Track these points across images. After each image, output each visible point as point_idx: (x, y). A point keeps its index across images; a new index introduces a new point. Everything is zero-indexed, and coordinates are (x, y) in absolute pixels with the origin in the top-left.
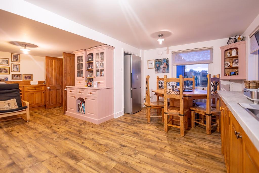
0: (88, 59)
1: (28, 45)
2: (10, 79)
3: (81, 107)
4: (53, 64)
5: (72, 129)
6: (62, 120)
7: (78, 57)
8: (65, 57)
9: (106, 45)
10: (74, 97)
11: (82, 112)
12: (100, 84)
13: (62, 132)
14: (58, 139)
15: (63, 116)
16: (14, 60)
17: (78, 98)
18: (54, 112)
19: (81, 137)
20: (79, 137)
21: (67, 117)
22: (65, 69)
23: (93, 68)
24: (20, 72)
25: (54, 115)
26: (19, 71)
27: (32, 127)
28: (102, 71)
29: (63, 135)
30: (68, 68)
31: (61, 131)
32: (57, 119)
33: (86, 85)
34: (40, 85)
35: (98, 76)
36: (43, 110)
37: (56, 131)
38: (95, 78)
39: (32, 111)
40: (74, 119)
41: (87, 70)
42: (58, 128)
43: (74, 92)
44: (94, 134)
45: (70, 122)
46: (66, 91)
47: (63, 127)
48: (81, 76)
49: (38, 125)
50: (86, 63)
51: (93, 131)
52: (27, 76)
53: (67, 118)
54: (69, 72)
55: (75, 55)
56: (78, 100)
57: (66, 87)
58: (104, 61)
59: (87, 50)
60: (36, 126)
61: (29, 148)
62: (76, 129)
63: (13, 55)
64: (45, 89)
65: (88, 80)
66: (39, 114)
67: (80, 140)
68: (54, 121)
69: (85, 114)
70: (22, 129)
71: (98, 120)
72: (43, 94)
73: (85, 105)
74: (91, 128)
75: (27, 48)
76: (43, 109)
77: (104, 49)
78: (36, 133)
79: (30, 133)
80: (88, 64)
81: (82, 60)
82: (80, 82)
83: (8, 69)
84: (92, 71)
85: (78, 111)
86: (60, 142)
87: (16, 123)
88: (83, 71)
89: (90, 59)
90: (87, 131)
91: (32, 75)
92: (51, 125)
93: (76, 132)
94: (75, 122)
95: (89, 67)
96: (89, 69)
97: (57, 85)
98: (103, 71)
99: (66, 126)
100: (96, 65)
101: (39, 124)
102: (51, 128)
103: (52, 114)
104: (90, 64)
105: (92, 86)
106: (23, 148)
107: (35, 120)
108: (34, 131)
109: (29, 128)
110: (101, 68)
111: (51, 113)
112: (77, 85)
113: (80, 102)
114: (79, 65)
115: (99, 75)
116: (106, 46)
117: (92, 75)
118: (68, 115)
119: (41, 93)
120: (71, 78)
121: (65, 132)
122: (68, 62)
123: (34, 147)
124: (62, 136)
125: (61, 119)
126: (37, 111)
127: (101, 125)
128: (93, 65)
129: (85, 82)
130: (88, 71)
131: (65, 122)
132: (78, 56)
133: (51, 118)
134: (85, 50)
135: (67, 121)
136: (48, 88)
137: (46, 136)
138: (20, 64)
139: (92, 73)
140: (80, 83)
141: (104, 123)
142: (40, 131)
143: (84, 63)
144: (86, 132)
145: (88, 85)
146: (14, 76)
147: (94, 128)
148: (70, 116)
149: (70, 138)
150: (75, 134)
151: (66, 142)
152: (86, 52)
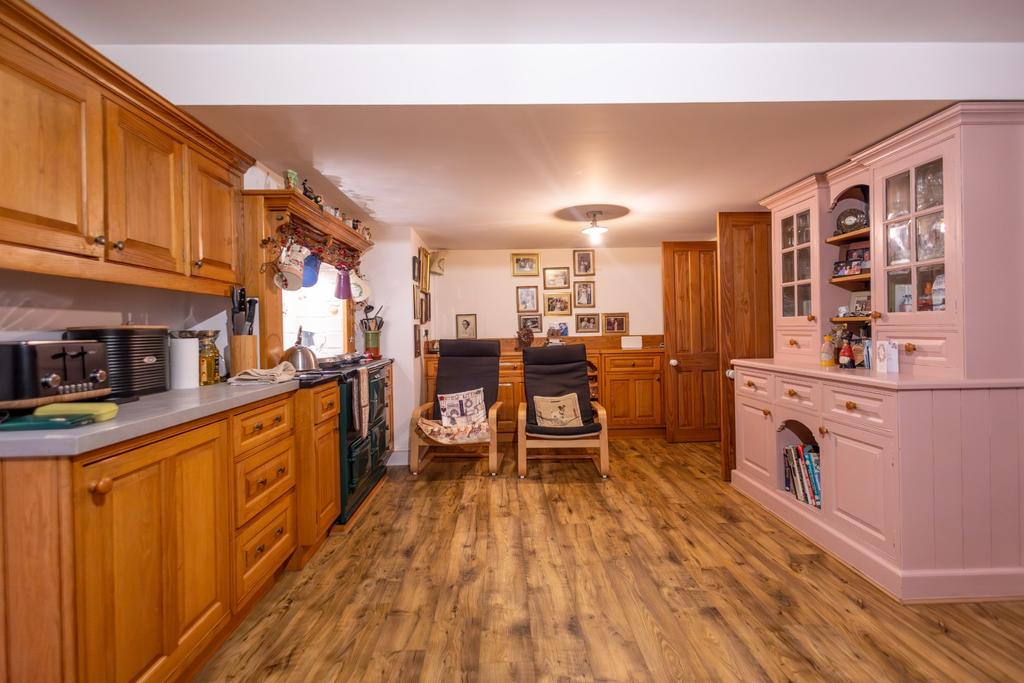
0: (839, 220)
1: (601, 213)
2: (572, 333)
3: (798, 466)
4: (687, 271)
5: (745, 567)
6: (714, 509)
7: (787, 222)
8: (727, 234)
9: (958, 108)
10: (767, 413)
11: (805, 495)
12: (920, 358)
13: (703, 569)
14: (678, 597)
15: (719, 486)
16: (579, 271)
17: (785, 419)
18: (691, 462)
19: (785, 641)
20: (772, 636)
21: (737, 499)
22: (729, 285)
23: (866, 265)
24: (594, 306)
25: (690, 472)
26: (592, 304)
27: (610, 501)
28: (929, 276)
29: (703, 587)
30: (740, 278)
31: (697, 561)
32: (694, 497)
33: (827, 357)
34: (649, 349)
35: (902, 309)
36: (657, 443)
37: (678, 550)
38: (879, 321)
39: (627, 440)
40: (768, 519)
41: (834, 280)
42: (690, 543)
43: (763, 389)
44: (867, 661)
45: (743, 525)
46: (732, 380)
47: (712, 545)
48: (801, 313)
49: (628, 501)
50: (824, 243)
51: (866, 636)
52: (612, 319)
53: (734, 503)
54: (747, 296)
55: (770, 213)
56: (783, 428)
57: (733, 361)
58: (946, 214)
59: (830, 174)
60: (621, 506)
61: (580, 588)
62: (767, 579)
63: (576, 254)
64: (662, 365)
65: (839, 333)
66: (642, 457)
67: (776, 658)
68: (683, 503)
69: (819, 507)
70: (583, 503)
71: (900, 573)
72: (657, 384)
73: (818, 462)
74: (853, 607)
75: (598, 223)
76: (659, 440)
77: (949, 134)
78: (614, 531)
79: (600, 525)
80: (837, 248)
81: (804, 235)
82: (795, 343)
83: (567, 299)
84: (865, 285)
85: (788, 484)
86: (683, 616)
87: (575, 473)
88: (809, 285)
89: (851, 220)
90: (828, 616)
91: (627, 314)
92: (667, 515)
93: (764, 594)
94: (765, 533)
95: (846, 260)
96: (846, 272)
97: (707, 350)
98: (938, 279)
99: (723, 544)
100: (888, 244)
101: (633, 497)
102: (665, 531)
103: (682, 467)
104: (853, 246)
105: (861, 365)
106: (564, 580)
107: (624, 476)
108: (612, 524)
109: (602, 505)
110: (926, 260)
111: (678, 463)
112: (784, 356)
113: (793, 442)
114: (792, 259)
115: (912, 303)
116: (963, 113)
117: (866, 304)
118: (743, 492)
119: (652, 379)
120: (752, 325)
121: (716, 573)
122: (739, 253)
123: (594, 592)
124: (695, 589)
125: (710, 499)
126: (639, 442)
127: (926, 613)
128: (868, 249)
129: (823, 341)
130: (838, 284)
131: (722, 520)
132: (786, 214)
133: (674, 485)
134: (822, 177)
135: (732, 519)
136: (673, 362)
137: (640, 563)
138: (593, 282)
139: (862, 296)
140: (799, 347)
141: (952, 607)
142: (628, 529)
143: (814, 244)
144: (816, 621)
145: (837, 361)
146: (582, 320)
147: (873, 615)
148: (747, 494)
149: (728, 619)
150: (759, 609)
151: (709, 630)
152: (828, 188)
